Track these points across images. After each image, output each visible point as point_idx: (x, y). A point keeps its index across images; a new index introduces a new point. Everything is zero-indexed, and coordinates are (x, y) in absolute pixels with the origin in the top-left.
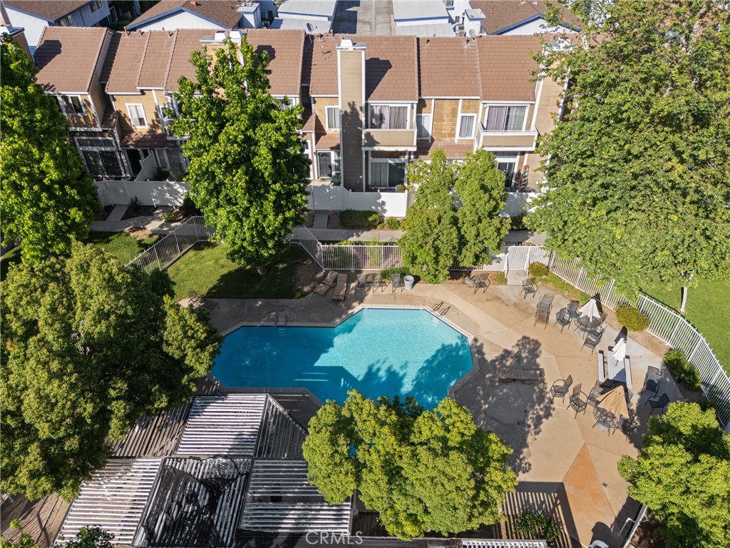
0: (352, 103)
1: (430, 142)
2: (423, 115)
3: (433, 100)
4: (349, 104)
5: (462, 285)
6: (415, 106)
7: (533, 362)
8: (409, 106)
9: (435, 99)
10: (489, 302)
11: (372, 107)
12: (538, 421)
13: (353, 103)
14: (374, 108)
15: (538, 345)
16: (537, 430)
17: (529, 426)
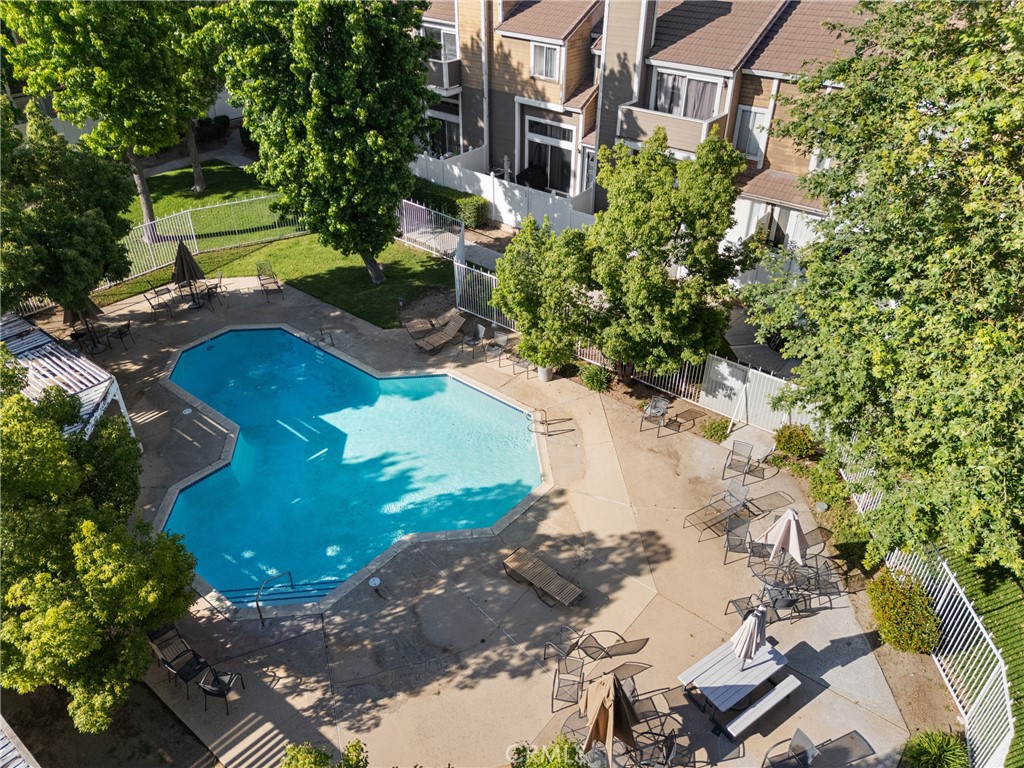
0: (622, 56)
1: (760, 166)
2: (754, 109)
3: (776, 82)
4: (619, 56)
5: (635, 410)
6: (731, 83)
7: (617, 576)
8: (720, 81)
9: (781, 81)
10: (651, 455)
11: (661, 75)
12: (490, 671)
13: (625, 55)
14: (665, 76)
15: (666, 557)
16: (469, 682)
17: (464, 667)
